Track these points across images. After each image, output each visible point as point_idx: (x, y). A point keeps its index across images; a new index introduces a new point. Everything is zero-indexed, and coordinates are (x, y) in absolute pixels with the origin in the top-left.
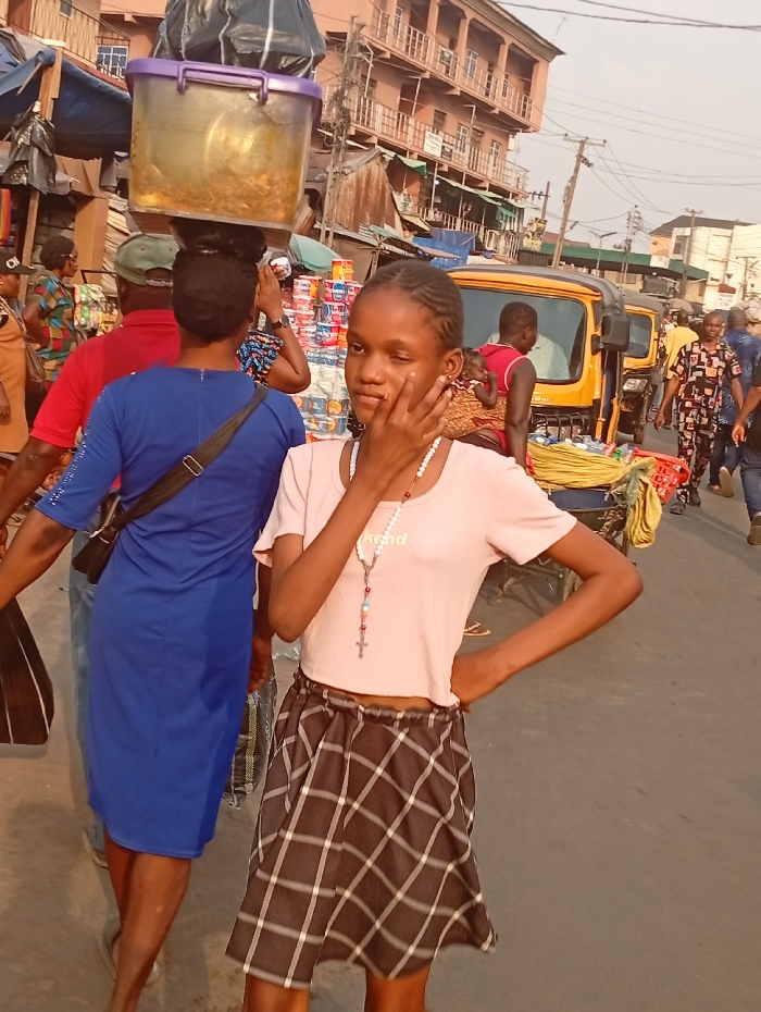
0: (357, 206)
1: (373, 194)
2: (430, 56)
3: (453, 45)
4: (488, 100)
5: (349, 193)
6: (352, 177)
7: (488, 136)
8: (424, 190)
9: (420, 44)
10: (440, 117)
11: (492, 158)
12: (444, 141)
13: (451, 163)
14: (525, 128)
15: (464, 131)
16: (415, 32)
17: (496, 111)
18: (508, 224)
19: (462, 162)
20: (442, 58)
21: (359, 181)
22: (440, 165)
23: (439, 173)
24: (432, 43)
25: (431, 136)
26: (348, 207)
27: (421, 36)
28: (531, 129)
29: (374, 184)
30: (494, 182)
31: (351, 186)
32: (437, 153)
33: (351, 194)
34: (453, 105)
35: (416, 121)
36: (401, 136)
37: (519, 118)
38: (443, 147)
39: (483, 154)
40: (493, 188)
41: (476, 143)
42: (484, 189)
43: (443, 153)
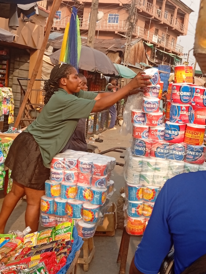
0: (135, 57)
1: (140, 52)
2: (154, 12)
3: (160, 8)
4: (171, 25)
5: (132, 52)
6: (133, 47)
7: (171, 37)
8: (152, 53)
9: (151, 8)
10: (157, 30)
11: (173, 43)
12: (158, 38)
13: (161, 45)
14: (182, 34)
15: (164, 35)
16: (149, 4)
17: (174, 29)
19: (163, 44)
20: (158, 12)
21: (135, 48)
22: (157, 45)
23: (157, 48)
24: (154, 8)
25: (154, 36)
26: (132, 57)
27: (151, 5)
28: (184, 34)
29: (140, 49)
30: (173, 51)
31: (133, 50)
32: (156, 42)
33: (133, 52)
34: (161, 27)
35: (150, 32)
36: (145, 36)
37: (180, 31)
38: (158, 40)
39: (170, 42)
40: (173, 52)
41: (167, 39)
42: (170, 53)
43: (158, 42)
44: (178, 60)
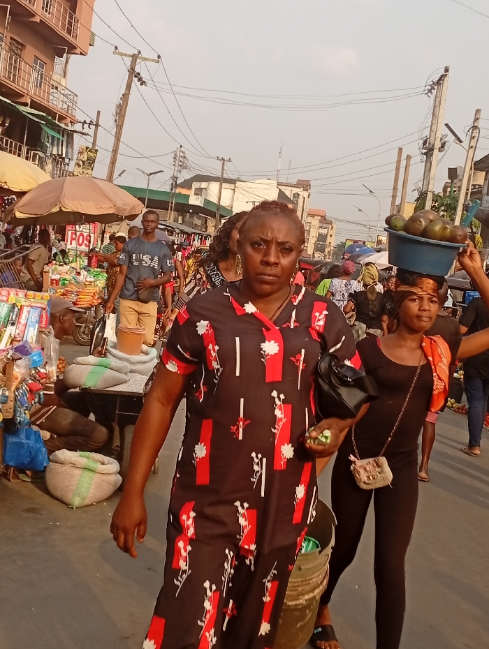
7: (30, 52)
14: (72, 48)
17: (37, 19)
18: (55, 149)
28: (78, 51)
30: (37, 99)
37: (64, 34)
40: (34, 105)
42: (25, 104)
44: (56, 135)
